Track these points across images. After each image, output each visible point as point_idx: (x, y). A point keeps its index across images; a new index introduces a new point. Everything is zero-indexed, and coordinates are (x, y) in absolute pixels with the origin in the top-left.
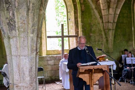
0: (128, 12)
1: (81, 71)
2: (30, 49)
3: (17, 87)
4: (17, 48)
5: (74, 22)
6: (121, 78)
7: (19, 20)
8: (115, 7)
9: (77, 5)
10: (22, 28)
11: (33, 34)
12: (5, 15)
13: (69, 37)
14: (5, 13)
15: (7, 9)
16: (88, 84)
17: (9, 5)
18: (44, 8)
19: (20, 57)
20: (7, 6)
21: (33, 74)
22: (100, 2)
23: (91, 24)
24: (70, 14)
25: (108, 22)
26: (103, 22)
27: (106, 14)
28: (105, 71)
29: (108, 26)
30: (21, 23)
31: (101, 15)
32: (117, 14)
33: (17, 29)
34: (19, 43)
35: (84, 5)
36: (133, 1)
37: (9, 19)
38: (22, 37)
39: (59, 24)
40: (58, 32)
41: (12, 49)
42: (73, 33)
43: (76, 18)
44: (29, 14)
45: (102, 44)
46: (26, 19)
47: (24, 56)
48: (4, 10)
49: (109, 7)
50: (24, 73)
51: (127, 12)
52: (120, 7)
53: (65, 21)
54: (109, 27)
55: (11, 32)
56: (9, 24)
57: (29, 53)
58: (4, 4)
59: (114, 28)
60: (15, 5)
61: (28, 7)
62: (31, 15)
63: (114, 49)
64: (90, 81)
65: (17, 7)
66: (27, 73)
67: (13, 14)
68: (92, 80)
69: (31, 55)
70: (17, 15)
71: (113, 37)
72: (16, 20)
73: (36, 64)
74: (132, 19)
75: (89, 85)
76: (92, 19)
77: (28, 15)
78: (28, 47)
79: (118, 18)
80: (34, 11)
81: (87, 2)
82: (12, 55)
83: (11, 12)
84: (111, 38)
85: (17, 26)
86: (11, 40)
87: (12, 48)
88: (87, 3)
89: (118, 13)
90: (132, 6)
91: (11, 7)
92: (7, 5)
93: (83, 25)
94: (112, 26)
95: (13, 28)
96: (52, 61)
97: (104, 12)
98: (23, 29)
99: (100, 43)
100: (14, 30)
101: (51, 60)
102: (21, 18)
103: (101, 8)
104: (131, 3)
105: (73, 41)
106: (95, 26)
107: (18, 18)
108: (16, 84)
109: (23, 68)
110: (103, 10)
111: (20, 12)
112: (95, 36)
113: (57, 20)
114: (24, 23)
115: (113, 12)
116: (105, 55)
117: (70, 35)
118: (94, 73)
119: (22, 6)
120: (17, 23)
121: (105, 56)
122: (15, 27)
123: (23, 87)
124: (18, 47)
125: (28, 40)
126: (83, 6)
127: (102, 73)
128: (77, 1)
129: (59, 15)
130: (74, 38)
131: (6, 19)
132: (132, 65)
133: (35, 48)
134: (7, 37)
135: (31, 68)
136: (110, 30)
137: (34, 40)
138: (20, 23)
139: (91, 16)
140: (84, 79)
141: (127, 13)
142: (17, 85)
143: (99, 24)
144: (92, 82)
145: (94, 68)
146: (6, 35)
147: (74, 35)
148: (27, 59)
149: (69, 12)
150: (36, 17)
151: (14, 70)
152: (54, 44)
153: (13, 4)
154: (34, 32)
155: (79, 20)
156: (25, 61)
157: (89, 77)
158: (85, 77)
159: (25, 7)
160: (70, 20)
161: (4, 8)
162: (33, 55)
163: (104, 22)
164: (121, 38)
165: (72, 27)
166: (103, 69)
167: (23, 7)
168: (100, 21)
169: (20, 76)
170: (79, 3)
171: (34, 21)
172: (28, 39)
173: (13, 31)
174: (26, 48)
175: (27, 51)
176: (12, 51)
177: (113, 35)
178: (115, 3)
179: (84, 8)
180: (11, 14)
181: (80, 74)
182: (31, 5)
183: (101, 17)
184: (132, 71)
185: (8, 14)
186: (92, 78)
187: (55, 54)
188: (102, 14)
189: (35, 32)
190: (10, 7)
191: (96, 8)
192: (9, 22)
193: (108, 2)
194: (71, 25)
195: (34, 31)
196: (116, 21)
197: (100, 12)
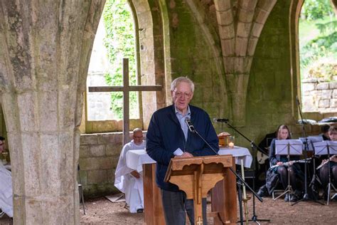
0: (280, 31)
1: (174, 168)
2: (61, 118)
3: (31, 202)
4: (33, 116)
5: (153, 54)
6: (262, 188)
7: (39, 54)
8: (250, 19)
9: (160, 14)
10: (45, 71)
11: (69, 84)
12: (6, 41)
13: (140, 89)
14: (8, 36)
15: (11, 28)
16: (190, 197)
17: (18, 19)
18: (93, 27)
19: (39, 136)
20: (13, 20)
21: (69, 174)
22: (215, 8)
23: (192, 59)
24: (142, 34)
25: (235, 55)
26: (221, 55)
27: (229, 36)
28: (227, 168)
29: (234, 65)
30: (44, 60)
31: (217, 38)
32: (254, 37)
33: (34, 73)
34: (36, 103)
35: (178, 13)
36: (294, 2)
37: (16, 51)
38: (45, 90)
39: (113, 57)
40: (111, 76)
41: (21, 118)
42: (151, 81)
43: (158, 45)
44: (62, 38)
45: (219, 107)
46: (55, 52)
47: (49, 135)
48: (5, 29)
49: (236, 20)
50: (48, 173)
51: (277, 32)
52: (262, 21)
53: (127, 50)
54: (235, 68)
55: (20, 80)
56: (16, 62)
57: (61, 127)
58: (6, 17)
59: (248, 69)
60: (30, 18)
61: (59, 23)
62: (64, 41)
63: (246, 120)
64: (194, 191)
65: (34, 24)
66: (55, 172)
67: (26, 40)
68: (200, 189)
69: (63, 132)
70: (35, 42)
71: (245, 91)
72: (32, 52)
73: (74, 152)
74: (291, 48)
75: (192, 200)
76: (196, 48)
77: (58, 41)
78: (58, 113)
79: (257, 46)
80: (73, 34)
81: (184, 6)
82: (20, 132)
83: (21, 36)
84: (240, 93)
85: (33, 66)
86: (20, 97)
87: (21, 114)
88: (183, 10)
89: (258, 36)
90: (290, 18)
91: (22, 23)
92: (13, 18)
93: (175, 61)
94: (244, 65)
95: (24, 70)
96: (101, 146)
97: (225, 31)
98: (48, 74)
99: (214, 104)
100: (26, 75)
101: (97, 145)
102: (43, 49)
103: (217, 22)
104: (289, 10)
105: (150, 100)
106: (202, 65)
107: (36, 49)
108: (29, 197)
109: (45, 161)
110: (222, 26)
111: (42, 35)
112: (202, 89)
113: (109, 45)
114: (50, 61)
115: (245, 32)
116: (226, 134)
117: (143, 84)
118: (204, 173)
119: (46, 23)
120: (33, 60)
121: (226, 136)
122: (30, 68)
123: (46, 202)
124: (36, 112)
125: (58, 98)
126: (175, 16)
127: (221, 173)
128: (162, 3)
129: (114, 33)
130: (152, 92)
131: (9, 50)
132: (288, 157)
133: (73, 115)
134: (9, 91)
135: (64, 160)
136: (238, 73)
137: (71, 98)
138: (41, 59)
139: (194, 39)
140: (182, 187)
141: (279, 35)
142: (31, 199)
143: (212, 59)
144: (200, 194)
145: (203, 163)
146: (7, 86)
147: (153, 84)
148: (56, 141)
149: (142, 30)
150: (76, 47)
151: (25, 164)
152: (100, 106)
153: (26, 16)
154: (71, 81)
155: (166, 49)
156: (50, 144)
157: (191, 183)
158: (184, 183)
159: (52, 23)
160: (142, 49)
161: (4, 25)
162: (69, 131)
163: (224, 54)
164: (264, 94)
165: (149, 65)
166: (223, 163)
167: (49, 24)
168: (216, 53)
169: (38, 178)
170: (166, 8)
171: (73, 56)
172: (58, 95)
173: (24, 77)
174: (54, 116)
175: (56, 123)
176: (22, 121)
177: (246, 87)
178: (251, 11)
179: (177, 20)
180: (20, 39)
181: (172, 175)
182: (66, 19)
183: (218, 44)
184: (287, 171)
185: (15, 38)
186: (200, 184)
187: (106, 130)
188: (219, 36)
189: (74, 79)
190: (19, 24)
191: (205, 22)
192: (17, 57)
193: (234, 8)
194: (147, 60)
195: (71, 78)
196: (252, 52)
197: (215, 31)
